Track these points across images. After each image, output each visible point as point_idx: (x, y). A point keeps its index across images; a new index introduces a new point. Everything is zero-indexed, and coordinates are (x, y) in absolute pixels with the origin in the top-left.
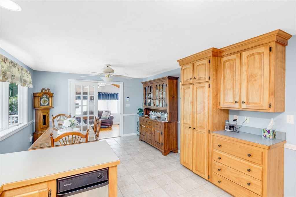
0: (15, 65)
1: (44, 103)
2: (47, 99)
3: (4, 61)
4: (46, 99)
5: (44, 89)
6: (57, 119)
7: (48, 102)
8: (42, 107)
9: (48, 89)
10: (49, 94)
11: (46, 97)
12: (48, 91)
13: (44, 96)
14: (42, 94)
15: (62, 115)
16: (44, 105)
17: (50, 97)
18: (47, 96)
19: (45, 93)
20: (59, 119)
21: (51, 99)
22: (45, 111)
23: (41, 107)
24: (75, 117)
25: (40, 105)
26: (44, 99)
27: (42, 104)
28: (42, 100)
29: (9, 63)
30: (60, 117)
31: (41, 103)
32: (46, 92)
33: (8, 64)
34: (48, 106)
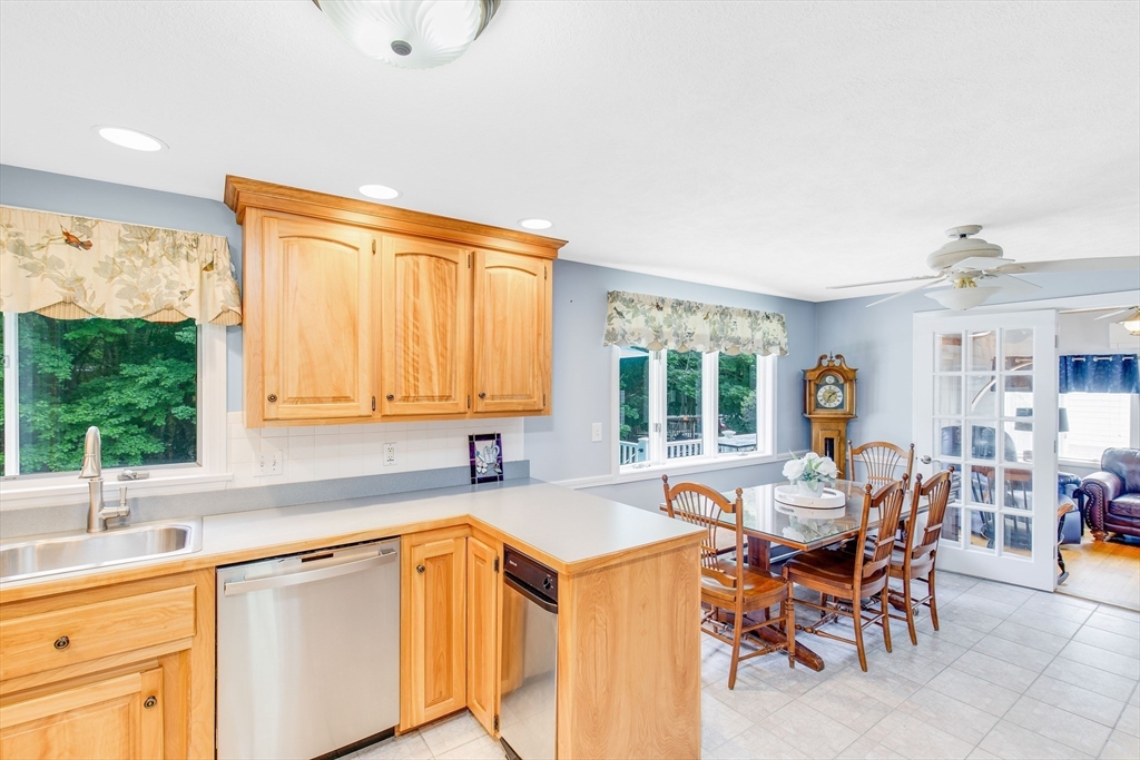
0: (691, 309)
1: (828, 400)
2: (837, 389)
3: (658, 306)
4: (833, 387)
5: (825, 357)
6: (866, 456)
7: (840, 399)
8: (821, 413)
9: (838, 357)
10: (840, 371)
11: (833, 381)
12: (837, 363)
13: (829, 379)
14: (818, 372)
15: (885, 445)
16: (827, 406)
17: (846, 381)
18: (837, 381)
19: (829, 370)
20: (871, 456)
21: (851, 387)
22: (833, 425)
23: (819, 411)
24: (929, 460)
25: (813, 407)
26: (827, 387)
27: (822, 403)
28: (822, 390)
29: (672, 307)
30: (875, 452)
31: (819, 399)
32: (831, 364)
33: (668, 310)
34: (840, 411)
